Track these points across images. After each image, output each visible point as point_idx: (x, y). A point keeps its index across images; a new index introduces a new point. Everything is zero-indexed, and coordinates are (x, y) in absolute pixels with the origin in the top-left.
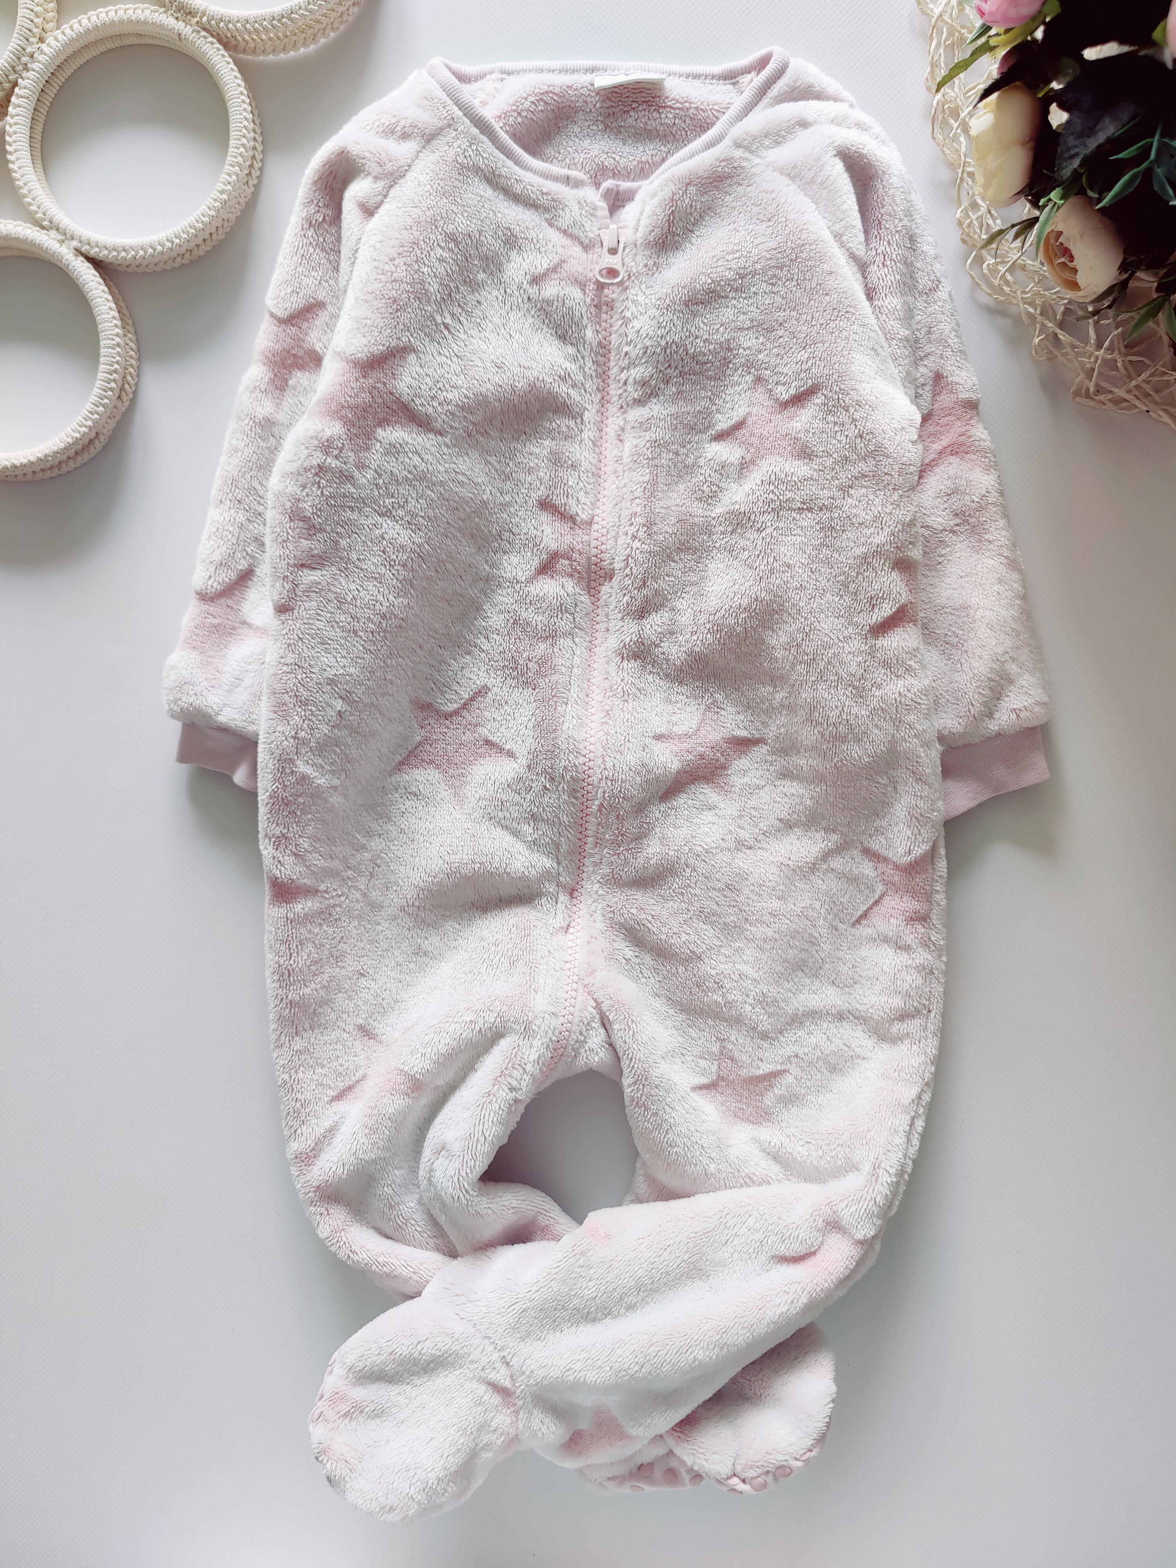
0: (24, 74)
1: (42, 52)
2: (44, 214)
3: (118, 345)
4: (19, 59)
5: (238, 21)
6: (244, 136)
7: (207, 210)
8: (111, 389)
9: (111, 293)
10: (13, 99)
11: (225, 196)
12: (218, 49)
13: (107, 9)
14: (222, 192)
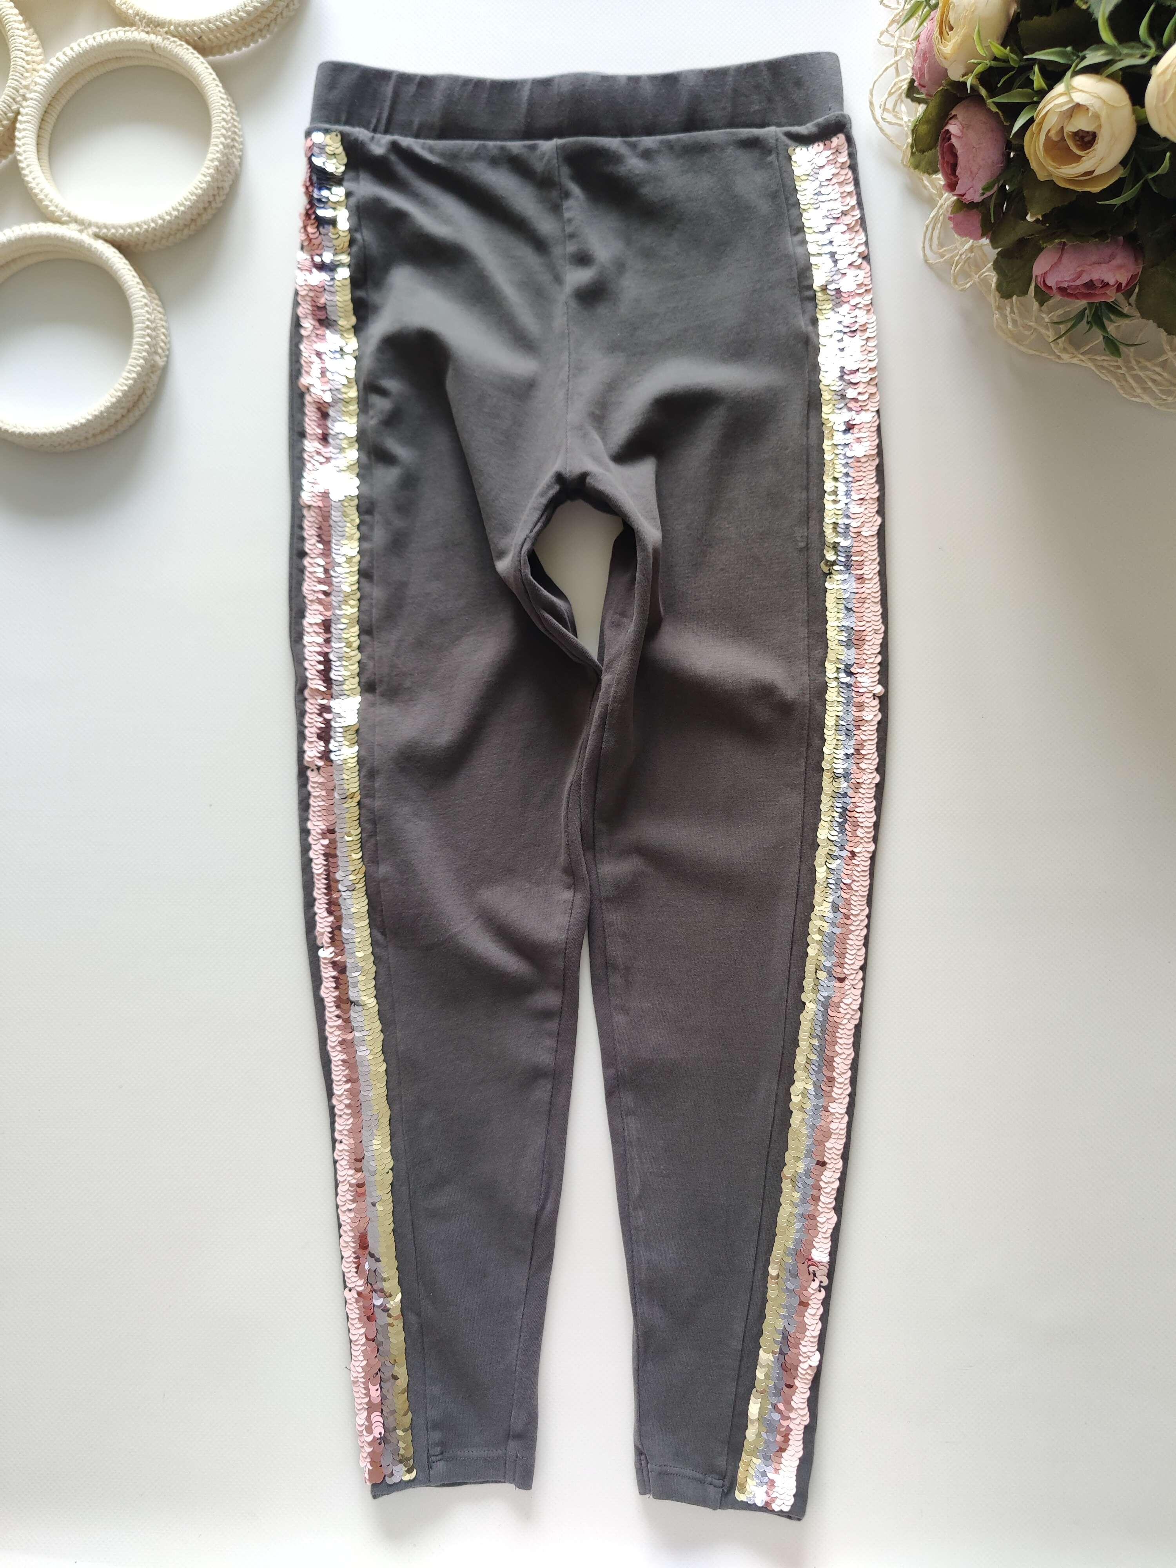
0: (24, 104)
1: (36, 84)
2: (62, 211)
3: (146, 305)
4: (18, 91)
5: (202, 23)
6: (223, 112)
7: (203, 178)
8: (147, 343)
9: (132, 265)
10: (18, 125)
11: (216, 163)
12: (188, 49)
13: (87, 38)
14: (212, 161)
